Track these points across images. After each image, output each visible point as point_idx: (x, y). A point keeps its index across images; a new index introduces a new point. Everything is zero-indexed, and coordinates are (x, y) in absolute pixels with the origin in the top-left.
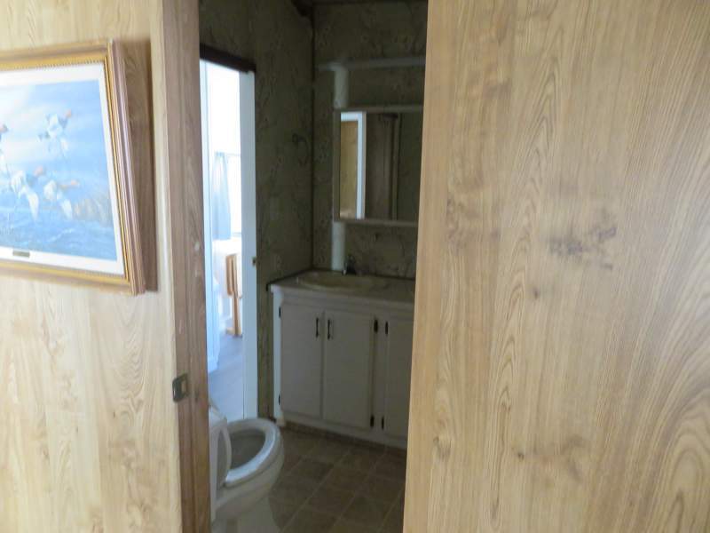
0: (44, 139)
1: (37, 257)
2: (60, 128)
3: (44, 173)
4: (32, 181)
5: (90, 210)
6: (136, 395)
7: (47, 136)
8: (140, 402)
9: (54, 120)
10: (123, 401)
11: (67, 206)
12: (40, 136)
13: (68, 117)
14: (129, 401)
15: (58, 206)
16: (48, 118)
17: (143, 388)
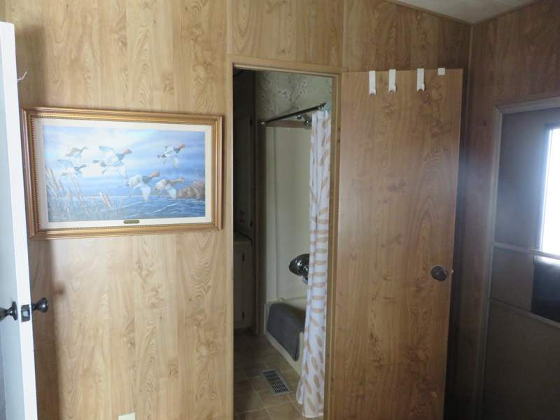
0: (161, 158)
1: (143, 222)
2: (175, 153)
3: (158, 175)
4: (146, 180)
5: (189, 193)
6: (206, 284)
7: (164, 156)
8: (209, 287)
9: (170, 149)
10: (197, 290)
11: (173, 193)
12: (159, 156)
13: (181, 147)
14: (202, 289)
15: (165, 192)
16: (166, 147)
17: (212, 278)
